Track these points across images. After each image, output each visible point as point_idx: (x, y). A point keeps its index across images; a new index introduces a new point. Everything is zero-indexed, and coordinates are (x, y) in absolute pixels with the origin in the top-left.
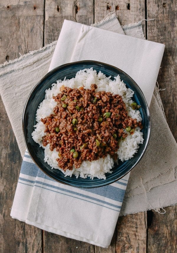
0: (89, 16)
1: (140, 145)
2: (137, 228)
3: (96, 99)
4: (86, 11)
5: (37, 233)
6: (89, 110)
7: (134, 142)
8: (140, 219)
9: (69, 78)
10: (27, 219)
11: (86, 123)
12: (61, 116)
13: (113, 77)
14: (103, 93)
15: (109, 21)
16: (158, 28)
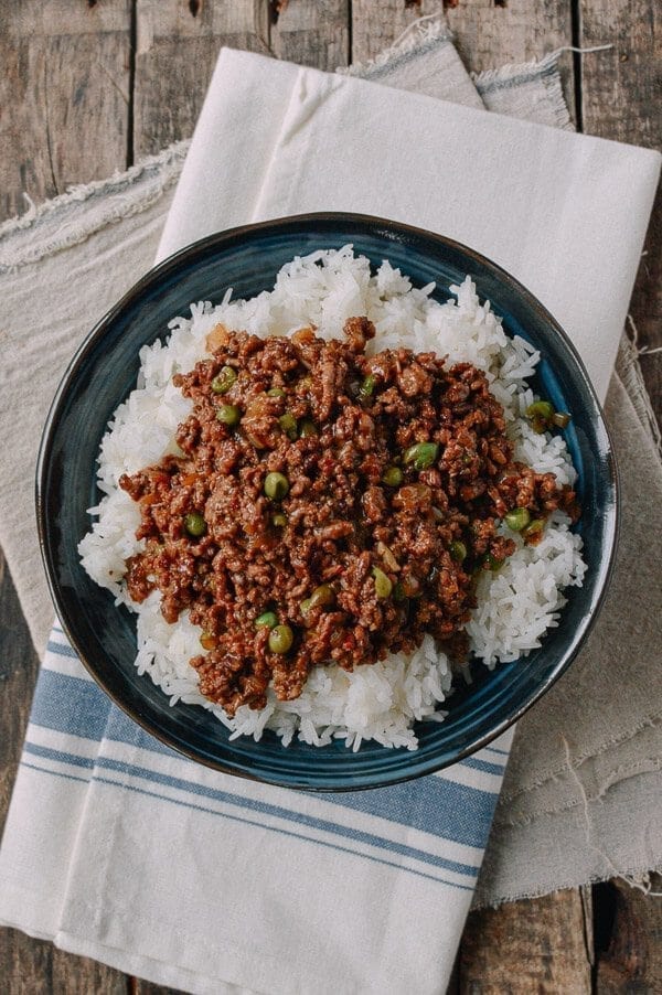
0: (327, 35)
1: (568, 592)
2: (547, 960)
3: (369, 382)
4: (314, 12)
5: (106, 988)
6: (340, 431)
7: (543, 578)
8: (561, 921)
9: (245, 293)
10: (62, 930)
11: (329, 493)
12: (213, 463)
13: (442, 288)
14: (402, 356)
15: (416, 53)
16: (629, 85)
